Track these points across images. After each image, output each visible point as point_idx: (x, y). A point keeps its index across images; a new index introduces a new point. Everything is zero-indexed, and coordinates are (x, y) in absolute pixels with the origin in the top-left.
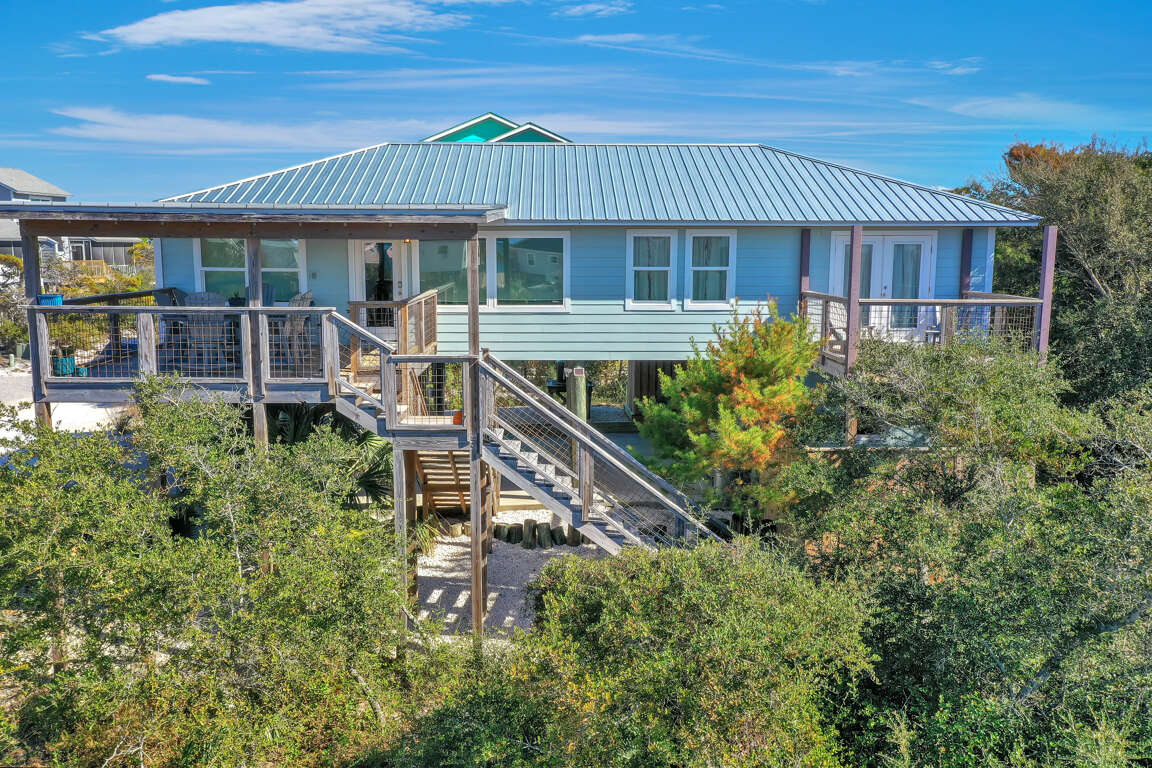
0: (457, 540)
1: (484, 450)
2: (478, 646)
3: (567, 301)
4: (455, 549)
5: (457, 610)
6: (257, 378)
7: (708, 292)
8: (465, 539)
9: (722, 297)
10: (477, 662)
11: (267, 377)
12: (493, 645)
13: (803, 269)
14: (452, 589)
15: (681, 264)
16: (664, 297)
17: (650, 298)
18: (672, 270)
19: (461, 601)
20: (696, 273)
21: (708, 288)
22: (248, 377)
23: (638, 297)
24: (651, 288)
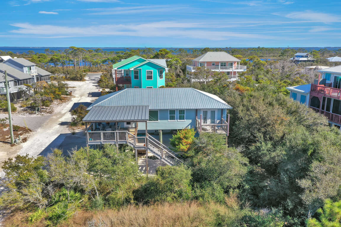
0: (142, 159)
1: (148, 149)
2: (147, 176)
3: (159, 120)
4: (142, 160)
5: (143, 170)
6: (117, 141)
7: (182, 118)
8: (143, 158)
9: (184, 119)
10: (147, 178)
11: (118, 141)
12: (149, 175)
13: (196, 115)
14: (142, 167)
15: (177, 115)
16: (174, 119)
17: (172, 120)
18: (176, 115)
19: (144, 169)
20: (179, 116)
21: (181, 118)
22: (116, 141)
23: (170, 119)
24: (172, 118)
